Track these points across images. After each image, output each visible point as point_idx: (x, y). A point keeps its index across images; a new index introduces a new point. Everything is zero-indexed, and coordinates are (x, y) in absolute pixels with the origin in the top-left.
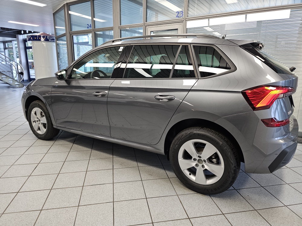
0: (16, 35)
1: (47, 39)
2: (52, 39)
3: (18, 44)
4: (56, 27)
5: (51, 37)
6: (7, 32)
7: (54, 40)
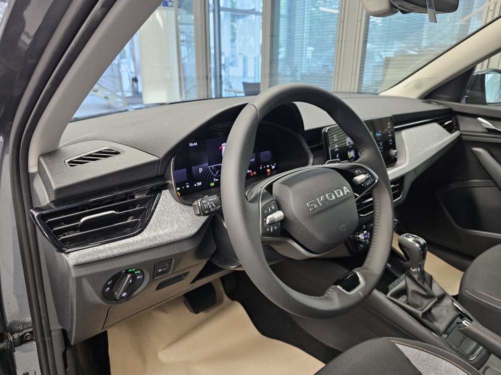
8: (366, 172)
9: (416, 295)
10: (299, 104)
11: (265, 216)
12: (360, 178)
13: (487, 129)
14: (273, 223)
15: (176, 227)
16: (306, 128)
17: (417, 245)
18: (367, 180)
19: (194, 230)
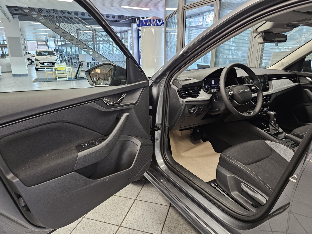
0: (131, 24)
1: (157, 23)
2: (162, 23)
3: (132, 33)
4: (167, 9)
5: (161, 20)
6: (123, 21)
7: (164, 24)
8: (254, 86)
9: (272, 130)
10: (236, 68)
11: (229, 92)
12: (253, 88)
13: (310, 82)
14: (231, 93)
15: (205, 97)
16: (237, 77)
17: (273, 114)
18: (255, 89)
19: (209, 98)
